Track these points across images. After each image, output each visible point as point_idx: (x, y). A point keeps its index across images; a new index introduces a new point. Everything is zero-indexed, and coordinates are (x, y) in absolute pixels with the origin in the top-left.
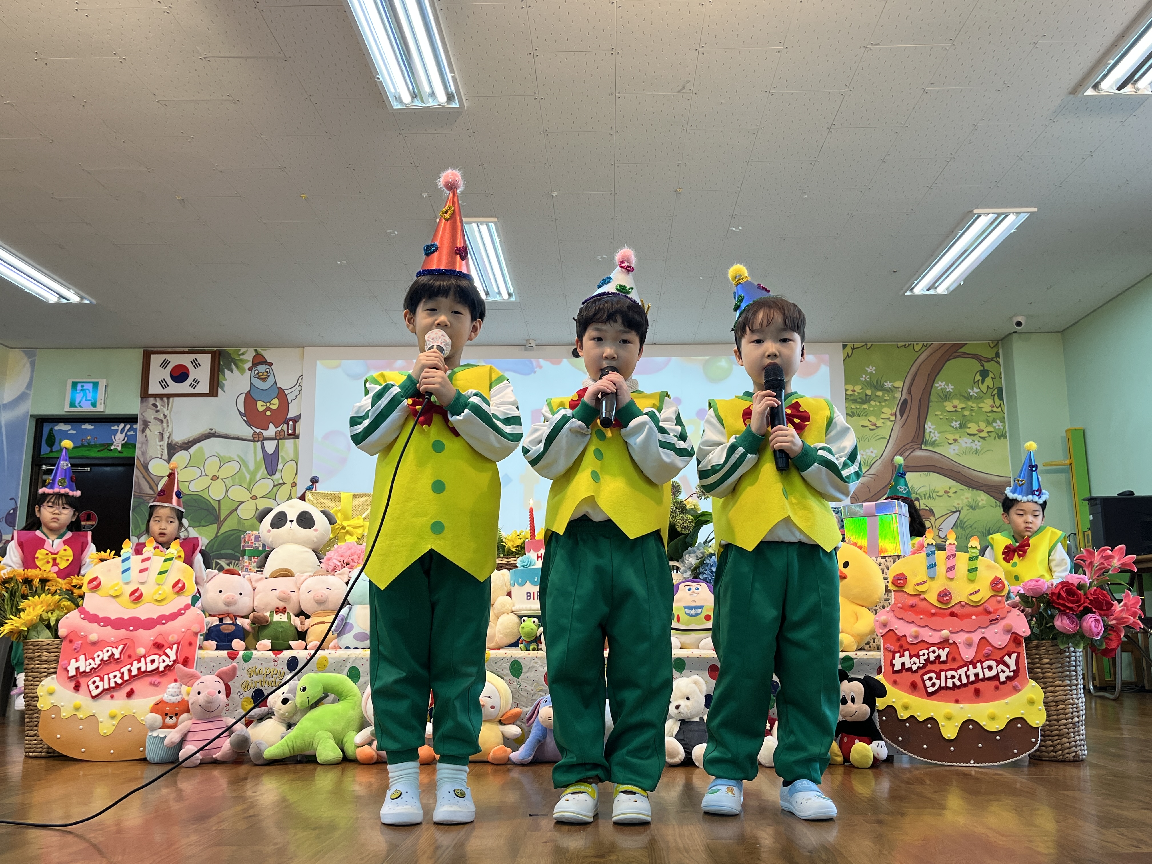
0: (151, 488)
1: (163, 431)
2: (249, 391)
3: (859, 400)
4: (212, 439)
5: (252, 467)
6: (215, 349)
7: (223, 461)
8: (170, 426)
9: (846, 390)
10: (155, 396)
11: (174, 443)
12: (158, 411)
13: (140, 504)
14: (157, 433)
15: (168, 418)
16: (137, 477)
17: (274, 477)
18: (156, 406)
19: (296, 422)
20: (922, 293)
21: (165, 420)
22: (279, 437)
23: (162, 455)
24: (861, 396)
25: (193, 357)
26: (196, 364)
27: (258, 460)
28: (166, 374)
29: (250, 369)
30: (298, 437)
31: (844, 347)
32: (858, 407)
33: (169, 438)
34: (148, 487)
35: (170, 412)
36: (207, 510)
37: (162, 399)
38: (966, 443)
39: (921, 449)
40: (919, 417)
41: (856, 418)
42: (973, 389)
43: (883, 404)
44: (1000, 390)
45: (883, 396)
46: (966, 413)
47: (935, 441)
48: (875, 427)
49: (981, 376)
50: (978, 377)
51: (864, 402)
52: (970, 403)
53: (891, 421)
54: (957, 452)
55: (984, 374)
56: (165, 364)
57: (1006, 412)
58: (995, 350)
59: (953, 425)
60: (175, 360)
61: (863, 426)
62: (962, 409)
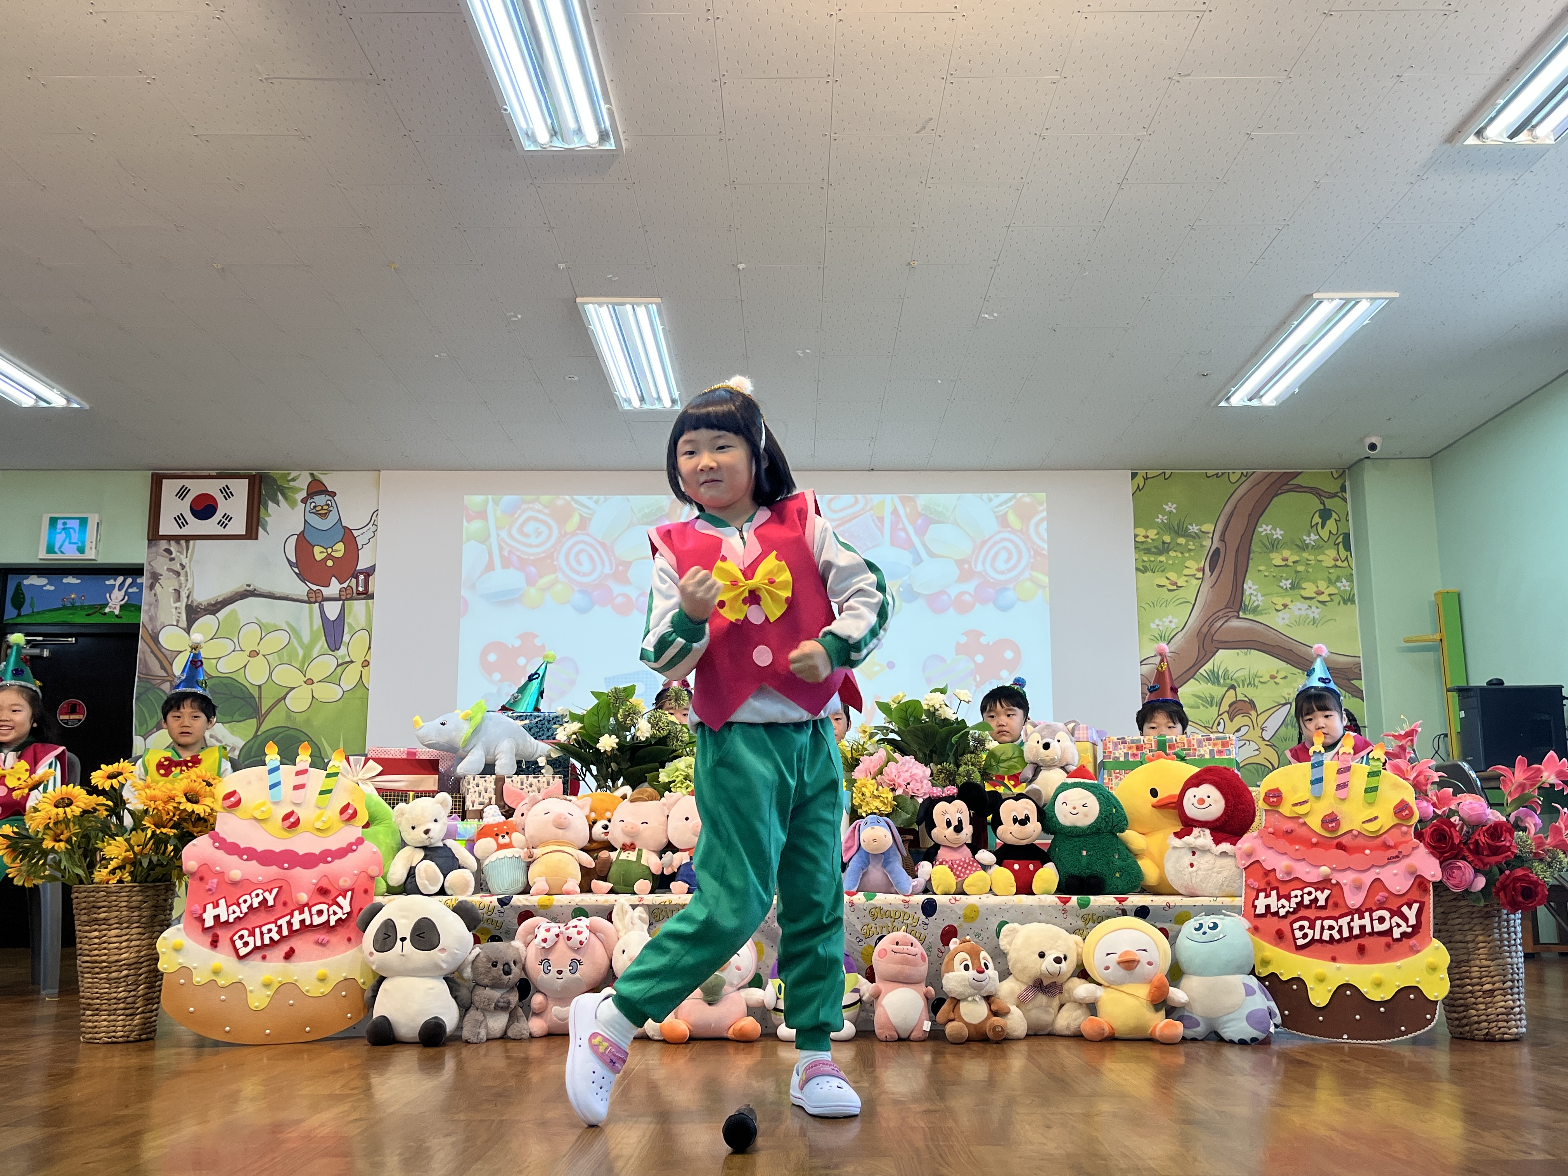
0: (163, 667)
1: (180, 587)
2: (303, 531)
3: (1153, 550)
4: (250, 599)
5: (306, 639)
6: (254, 472)
7: (266, 630)
8: (190, 580)
9: (1136, 536)
10: (169, 538)
11: (195, 604)
12: (172, 559)
13: (148, 689)
14: (171, 590)
15: (187, 568)
16: (143, 653)
17: (339, 653)
18: (170, 553)
19: (369, 576)
20: (1242, 404)
21: (182, 573)
22: (344, 597)
23: (178, 621)
24: (1155, 544)
25: (223, 483)
26: (227, 494)
27: (315, 628)
28: (184, 506)
29: (304, 501)
30: (371, 597)
31: (1134, 475)
32: (1152, 559)
33: (188, 597)
34: (158, 666)
35: (190, 562)
36: (243, 699)
37: (178, 542)
38: (1300, 609)
39: (1238, 617)
40: (1235, 573)
41: (1149, 574)
42: (1309, 536)
43: (1187, 555)
44: (1347, 536)
45: (1187, 544)
46: (1300, 568)
47: (1258, 606)
48: (1175, 587)
49: (1320, 517)
50: (1317, 519)
51: (1160, 553)
52: (1305, 555)
53: (1198, 579)
54: (1287, 621)
55: (1325, 515)
56: (182, 493)
57: (1354, 568)
58: (1340, 481)
59: (1281, 584)
60: (197, 487)
61: (1159, 586)
62: (1294, 562)
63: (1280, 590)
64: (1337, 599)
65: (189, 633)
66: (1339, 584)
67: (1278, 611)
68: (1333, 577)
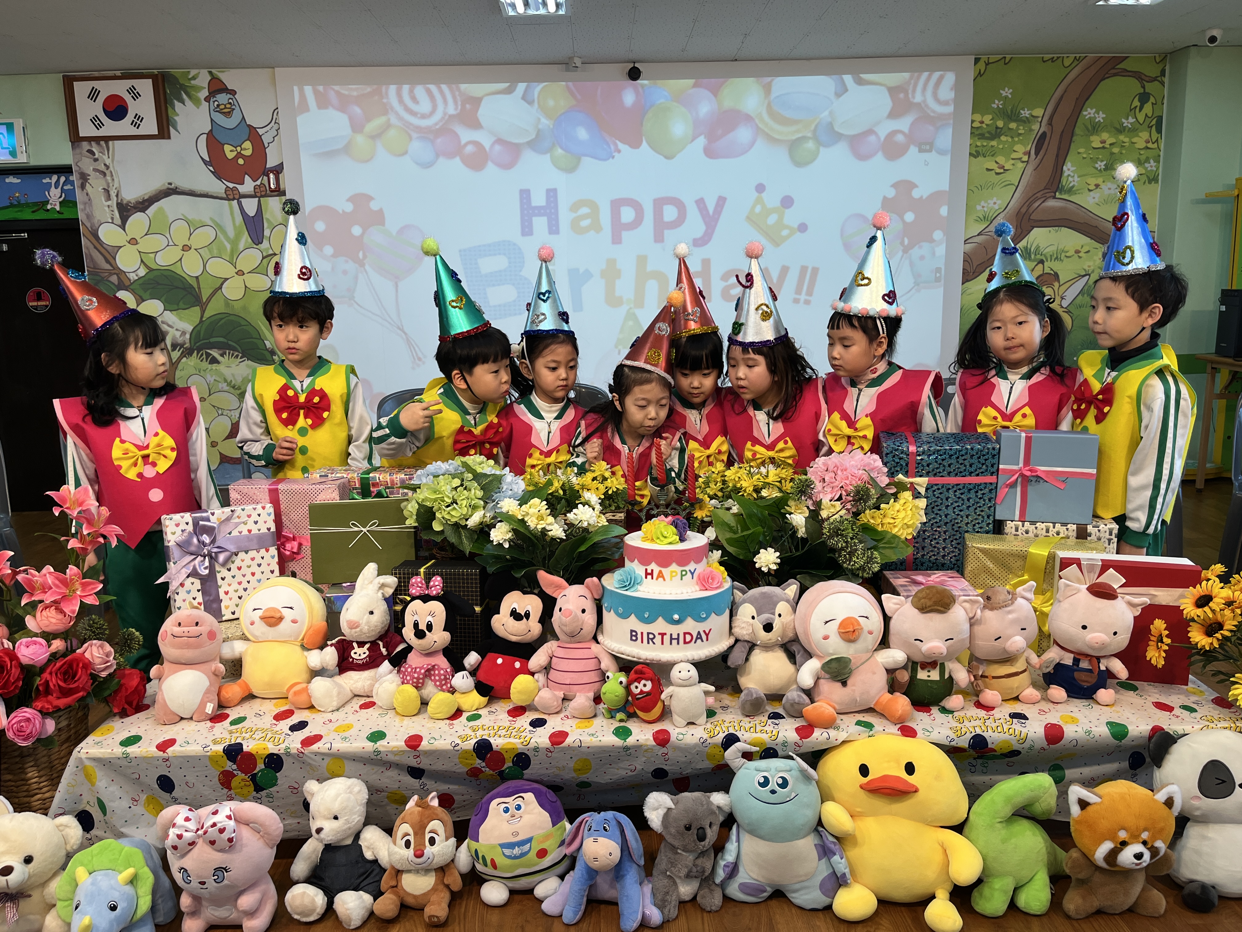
0: (107, 261)
1: (109, 187)
2: (212, 130)
3: (987, 135)
4: (174, 196)
5: (231, 233)
6: (156, 71)
7: (193, 226)
8: (116, 179)
9: (973, 121)
10: (90, 139)
11: (125, 202)
12: (96, 160)
14: (100, 189)
15: (111, 168)
16: (87, 246)
18: (93, 153)
19: (279, 173)
21: (107, 172)
22: (259, 194)
23: (112, 219)
24: (989, 129)
25: (129, 83)
26: (135, 94)
27: (237, 224)
28: (97, 108)
29: (207, 100)
30: (284, 193)
31: (976, 61)
32: (985, 144)
33: (117, 196)
34: (103, 261)
35: (113, 161)
36: (184, 289)
37: (98, 144)
38: (1110, 189)
39: (1054, 197)
40: (1057, 156)
41: (980, 159)
42: (1127, 119)
43: (1016, 139)
44: (1160, 119)
45: (1018, 129)
46: (1116, 150)
47: (1073, 187)
48: (1002, 171)
49: (1139, 101)
50: (1136, 103)
51: (992, 138)
52: (1122, 137)
53: (1023, 162)
54: (1096, 200)
55: (1144, 98)
56: (93, 95)
57: (1162, 147)
58: (1161, 66)
59: (1097, 166)
60: (107, 88)
61: (988, 170)
62: (1111, 145)
63: (1095, 171)
64: (1144, 178)
65: (124, 230)
66: (1147, 165)
67: (1090, 190)
68: (1143, 158)
